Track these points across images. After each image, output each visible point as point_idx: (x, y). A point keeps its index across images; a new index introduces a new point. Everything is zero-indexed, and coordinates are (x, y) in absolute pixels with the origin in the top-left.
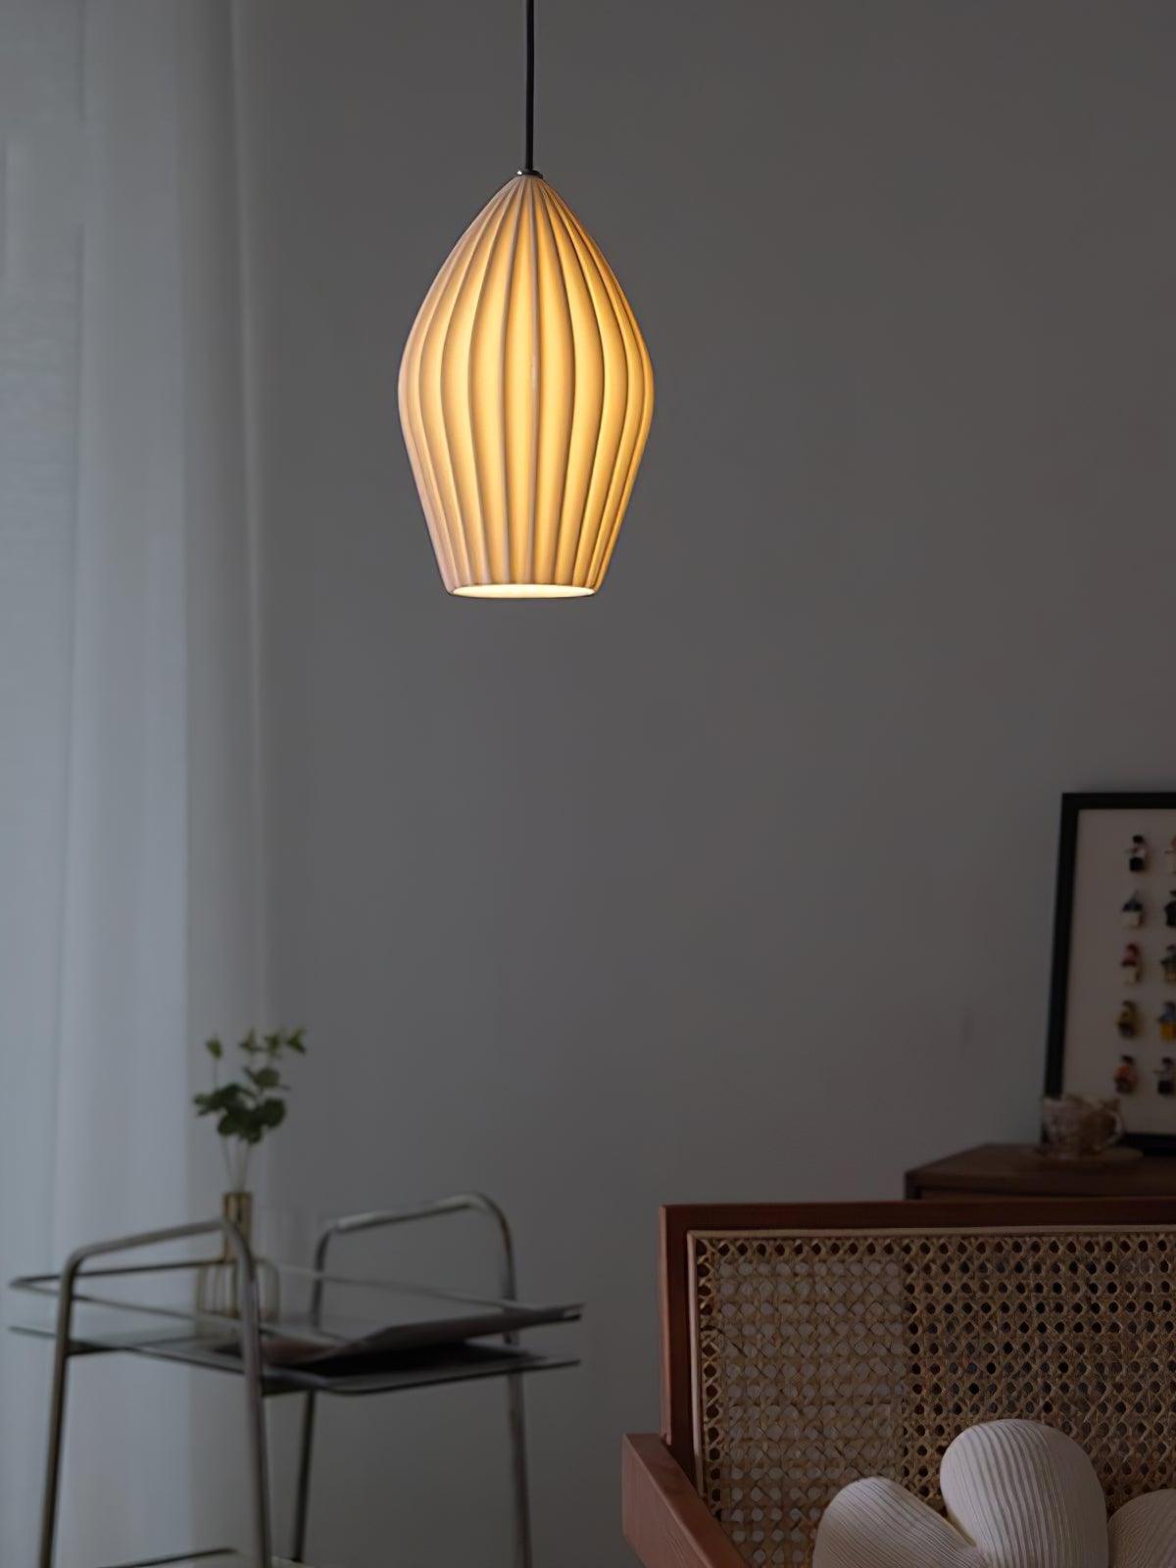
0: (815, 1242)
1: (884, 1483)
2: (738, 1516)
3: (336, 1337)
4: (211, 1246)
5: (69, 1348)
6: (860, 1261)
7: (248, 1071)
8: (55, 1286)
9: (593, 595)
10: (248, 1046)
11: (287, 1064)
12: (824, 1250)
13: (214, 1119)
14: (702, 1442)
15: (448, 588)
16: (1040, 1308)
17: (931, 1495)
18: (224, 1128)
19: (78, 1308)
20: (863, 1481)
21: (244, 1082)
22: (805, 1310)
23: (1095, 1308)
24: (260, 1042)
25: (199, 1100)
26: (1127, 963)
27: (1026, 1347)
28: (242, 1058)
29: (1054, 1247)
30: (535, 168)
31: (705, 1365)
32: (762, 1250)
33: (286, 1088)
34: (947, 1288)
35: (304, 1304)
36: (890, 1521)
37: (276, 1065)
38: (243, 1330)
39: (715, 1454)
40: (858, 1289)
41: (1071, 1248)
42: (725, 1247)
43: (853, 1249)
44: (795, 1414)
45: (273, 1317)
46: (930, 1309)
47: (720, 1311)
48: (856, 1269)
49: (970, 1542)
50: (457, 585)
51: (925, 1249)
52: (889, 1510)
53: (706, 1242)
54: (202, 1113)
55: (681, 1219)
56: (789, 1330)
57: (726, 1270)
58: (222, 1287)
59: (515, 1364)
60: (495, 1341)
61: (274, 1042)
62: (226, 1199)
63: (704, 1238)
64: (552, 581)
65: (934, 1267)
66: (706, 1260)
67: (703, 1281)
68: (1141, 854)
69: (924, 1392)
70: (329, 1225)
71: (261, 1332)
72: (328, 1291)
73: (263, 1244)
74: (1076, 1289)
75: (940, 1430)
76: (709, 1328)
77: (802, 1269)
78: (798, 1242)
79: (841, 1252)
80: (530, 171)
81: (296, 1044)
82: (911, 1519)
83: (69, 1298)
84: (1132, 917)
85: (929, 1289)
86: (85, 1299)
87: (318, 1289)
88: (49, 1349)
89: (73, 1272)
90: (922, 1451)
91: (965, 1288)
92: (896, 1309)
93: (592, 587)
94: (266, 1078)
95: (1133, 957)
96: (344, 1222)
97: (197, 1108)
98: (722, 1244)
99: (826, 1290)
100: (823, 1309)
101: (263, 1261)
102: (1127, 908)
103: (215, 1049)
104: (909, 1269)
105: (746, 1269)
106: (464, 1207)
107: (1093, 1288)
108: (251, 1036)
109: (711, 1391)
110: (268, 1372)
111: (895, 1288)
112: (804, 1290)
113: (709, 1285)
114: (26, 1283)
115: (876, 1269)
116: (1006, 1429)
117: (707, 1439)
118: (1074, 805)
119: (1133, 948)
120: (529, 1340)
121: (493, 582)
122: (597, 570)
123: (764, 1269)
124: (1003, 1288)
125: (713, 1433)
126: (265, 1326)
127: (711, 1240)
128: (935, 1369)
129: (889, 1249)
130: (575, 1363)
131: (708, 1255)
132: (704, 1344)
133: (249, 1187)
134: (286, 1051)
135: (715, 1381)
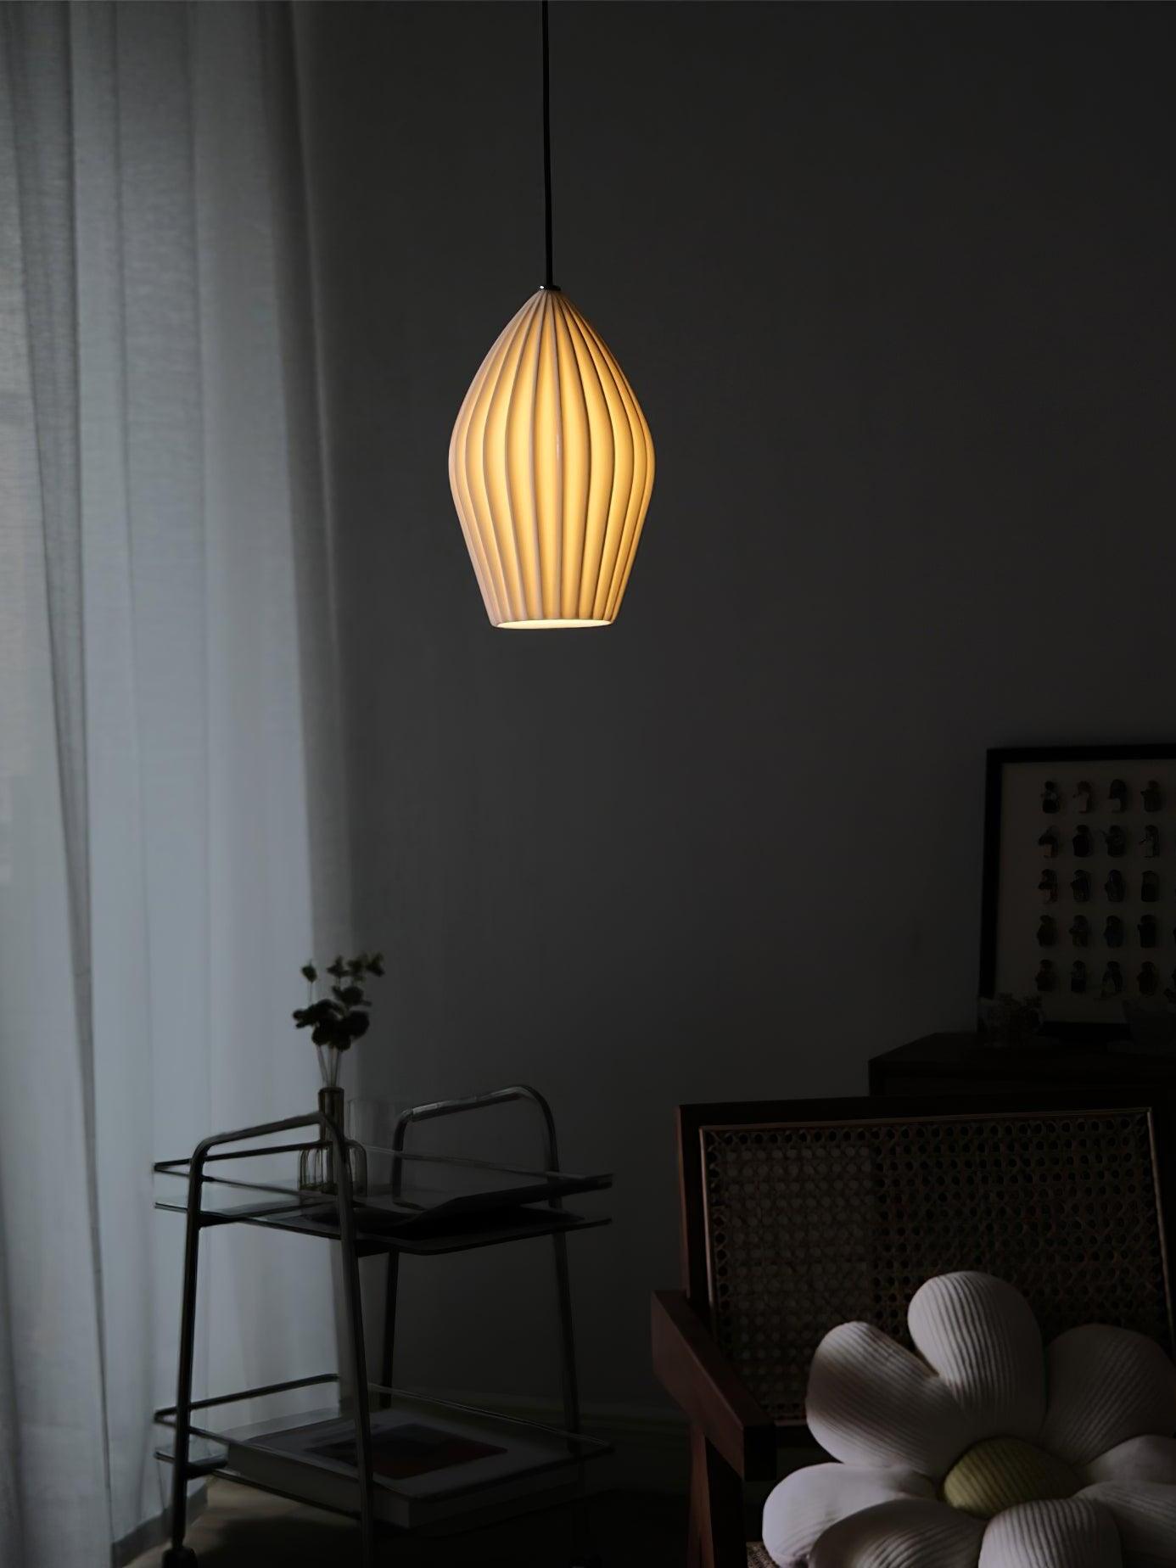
0: (801, 1132)
1: (863, 1326)
2: (746, 1355)
3: (415, 1207)
4: (311, 1134)
5: (198, 1219)
6: (838, 1146)
7: (336, 990)
8: (186, 1169)
9: (609, 625)
10: (336, 970)
11: (368, 984)
12: (809, 1138)
13: (309, 1030)
14: (715, 1296)
15: (493, 623)
16: (985, 1180)
17: (901, 1334)
18: (318, 1039)
19: (205, 1186)
20: (846, 1325)
21: (332, 998)
22: (795, 1187)
23: (1029, 1179)
24: (346, 968)
25: (297, 1015)
26: (1042, 886)
27: (973, 1212)
28: (331, 980)
29: (994, 1131)
30: (555, 283)
31: (717, 1233)
32: (759, 1140)
33: (368, 1004)
34: (909, 1166)
35: (387, 1179)
36: (870, 1358)
37: (359, 985)
38: (339, 1201)
39: (726, 1305)
40: (837, 1169)
41: (1008, 1130)
42: (730, 1137)
43: (832, 1137)
44: (790, 1271)
45: (363, 1189)
46: (896, 1183)
47: (727, 1190)
48: (836, 1153)
49: (934, 1372)
50: (501, 621)
51: (891, 1135)
52: (866, 1346)
53: (713, 1134)
54: (299, 1026)
55: (694, 1116)
56: (782, 1203)
57: (731, 1157)
58: (319, 1166)
59: (560, 1224)
60: (543, 1205)
61: (356, 967)
62: (322, 1093)
63: (712, 1131)
64: (577, 616)
65: (898, 1149)
66: (714, 1149)
67: (712, 1166)
68: (1053, 796)
69: (893, 1250)
70: (406, 1112)
71: (354, 1204)
72: (406, 1164)
73: (353, 1129)
74: (1012, 1163)
75: (906, 1281)
76: (718, 1203)
77: (792, 1154)
78: (788, 1133)
79: (823, 1139)
80: (551, 287)
81: (375, 968)
82: (886, 1355)
83: (197, 1179)
84: (1048, 848)
85: (894, 1167)
86: (210, 1180)
87: (397, 1164)
88: (182, 1219)
89: (201, 1156)
90: (893, 1298)
91: (924, 1165)
92: (868, 1184)
93: (610, 620)
94: (351, 996)
95: (1049, 881)
96: (418, 1110)
97: (294, 1022)
98: (727, 1135)
99: (811, 1171)
100: (810, 1186)
101: (353, 1144)
102: (1042, 841)
103: (309, 973)
104: (878, 1151)
105: (747, 1155)
106: (514, 1097)
107: (1027, 1163)
108: (338, 962)
109: (722, 1255)
110: (360, 1236)
111: (867, 1167)
112: (794, 1170)
113: (717, 1169)
114: (161, 1167)
115: (851, 1152)
116: (959, 1279)
117: (719, 1293)
118: (998, 759)
119: (1047, 873)
120: (571, 1204)
121: (529, 618)
122: (612, 606)
123: (762, 1155)
124: (954, 1165)
125: (724, 1289)
126: (355, 1198)
127: (718, 1133)
128: (901, 1232)
129: (861, 1136)
130: (607, 1222)
131: (716, 1144)
132: (715, 1217)
133: (341, 1084)
134: (368, 975)
135: (724, 1247)
